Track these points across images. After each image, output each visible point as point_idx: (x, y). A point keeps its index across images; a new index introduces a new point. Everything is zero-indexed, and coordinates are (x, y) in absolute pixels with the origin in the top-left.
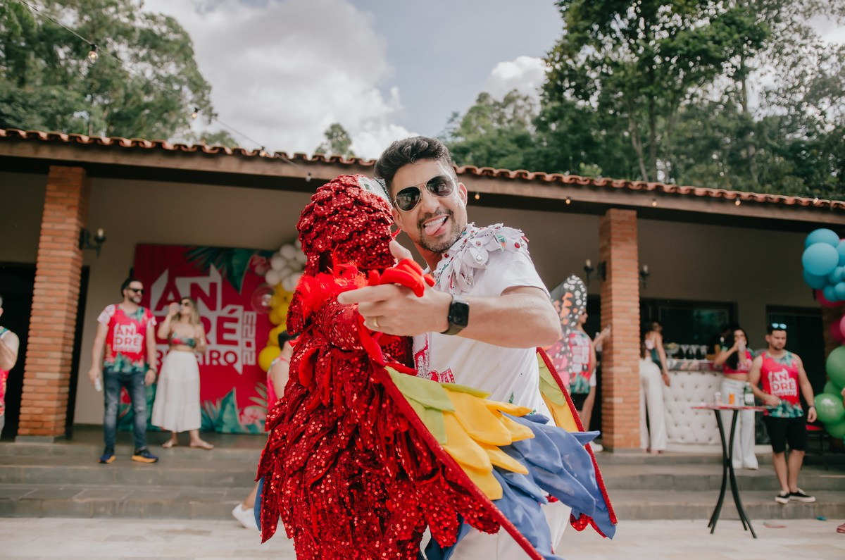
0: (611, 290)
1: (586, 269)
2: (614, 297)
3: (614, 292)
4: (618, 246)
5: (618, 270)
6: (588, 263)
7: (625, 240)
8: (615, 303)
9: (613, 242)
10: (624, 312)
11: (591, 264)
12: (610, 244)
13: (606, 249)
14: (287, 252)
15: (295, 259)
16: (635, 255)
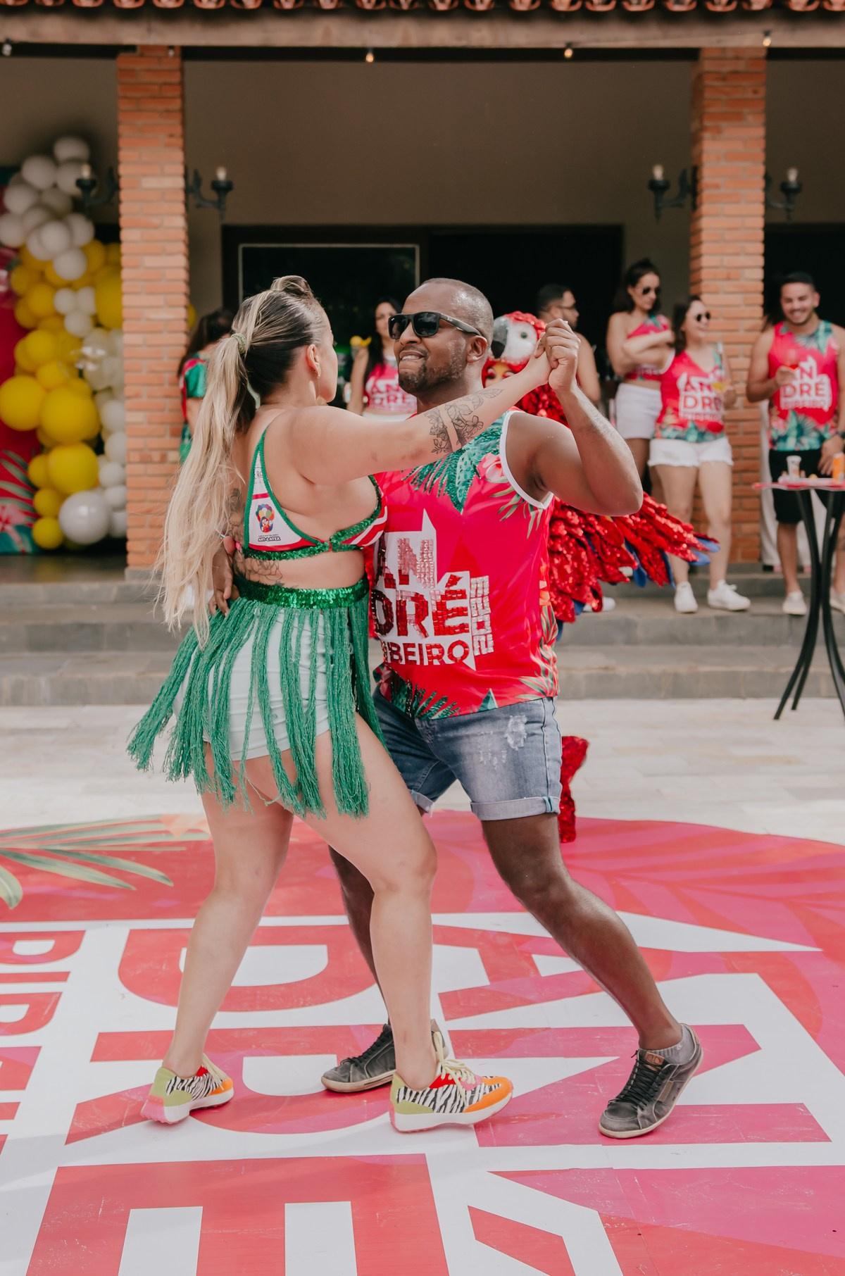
0: (699, 231)
1: (654, 186)
2: (705, 248)
3: (705, 236)
4: (718, 131)
5: (717, 186)
6: (658, 173)
7: (737, 117)
8: (706, 261)
9: (707, 123)
10: (728, 278)
11: (664, 174)
12: (702, 129)
13: (695, 139)
14: (36, 172)
15: (55, 186)
16: (758, 150)
